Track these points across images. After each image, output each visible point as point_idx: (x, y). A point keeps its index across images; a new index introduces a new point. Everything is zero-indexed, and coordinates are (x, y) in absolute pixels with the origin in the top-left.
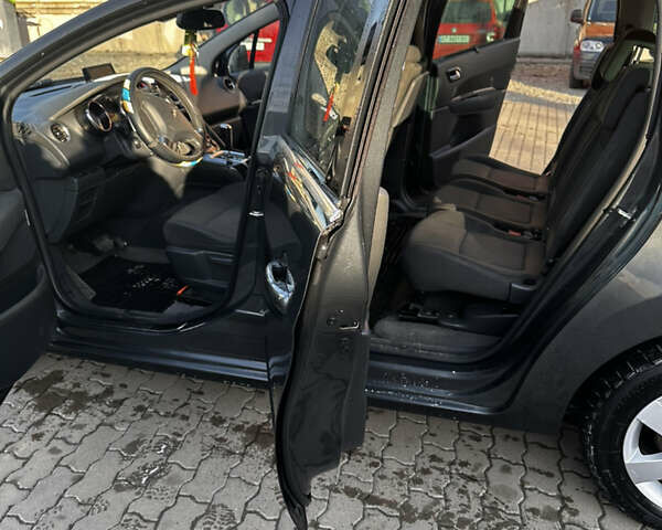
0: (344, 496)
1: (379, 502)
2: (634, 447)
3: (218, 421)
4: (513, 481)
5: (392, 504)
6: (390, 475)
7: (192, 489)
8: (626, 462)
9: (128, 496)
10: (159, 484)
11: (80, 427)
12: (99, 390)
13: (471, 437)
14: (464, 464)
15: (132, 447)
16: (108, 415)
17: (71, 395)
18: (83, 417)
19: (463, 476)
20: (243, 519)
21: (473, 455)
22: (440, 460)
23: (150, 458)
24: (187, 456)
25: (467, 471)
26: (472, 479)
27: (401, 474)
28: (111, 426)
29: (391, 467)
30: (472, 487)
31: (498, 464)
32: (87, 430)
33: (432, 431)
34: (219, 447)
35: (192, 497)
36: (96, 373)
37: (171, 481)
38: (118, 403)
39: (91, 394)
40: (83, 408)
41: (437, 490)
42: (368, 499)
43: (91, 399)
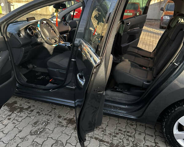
0: (94, 140)
1: (104, 142)
2: (176, 129)
3: (59, 117)
4: (141, 137)
5: (108, 143)
6: (107, 134)
7: (52, 136)
8: (174, 133)
9: (34, 137)
10: (43, 134)
11: (21, 117)
12: (27, 107)
13: (130, 124)
14: (128, 132)
15: (35, 123)
16: (29, 114)
17: (19, 108)
18: (22, 114)
19: (128, 135)
20: (66, 145)
21: (131, 130)
22: (122, 131)
23: (40, 126)
24: (51, 127)
25: (129, 134)
26: (130, 136)
27: (110, 134)
28: (30, 117)
29: (108, 132)
30: (130, 139)
31: (138, 132)
32: (23, 118)
33: (119, 122)
34: (60, 124)
35: (52, 138)
36: (26, 102)
37: (46, 133)
38: (32, 111)
39: (25, 108)
40: (22, 111)
41: (121, 139)
42: (101, 141)
43: (24, 109)
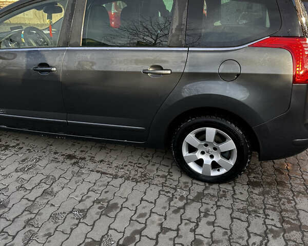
0: (95, 173)
1: (107, 174)
3: (55, 153)
4: (155, 168)
5: (110, 174)
6: (113, 166)
7: (43, 171)
8: (184, 156)
9: (19, 174)
10: (31, 170)
11: (6, 155)
12: (15, 144)
13: (145, 157)
14: (140, 164)
15: (24, 160)
16: (17, 151)
17: (4, 146)
18: (7, 152)
19: (138, 167)
20: (58, 179)
21: (144, 162)
22: (132, 163)
23: (29, 163)
24: (43, 163)
25: (140, 166)
26: (141, 168)
27: (117, 167)
28: (17, 155)
29: (114, 165)
30: (140, 169)
31: (151, 163)
32: (8, 156)
33: (132, 155)
34: (55, 160)
35: (42, 174)
36: (14, 139)
37: (36, 169)
38: (21, 148)
39: (11, 145)
40: (7, 149)
41: (128, 171)
42: (103, 173)
43: (11, 147)
